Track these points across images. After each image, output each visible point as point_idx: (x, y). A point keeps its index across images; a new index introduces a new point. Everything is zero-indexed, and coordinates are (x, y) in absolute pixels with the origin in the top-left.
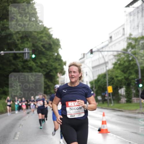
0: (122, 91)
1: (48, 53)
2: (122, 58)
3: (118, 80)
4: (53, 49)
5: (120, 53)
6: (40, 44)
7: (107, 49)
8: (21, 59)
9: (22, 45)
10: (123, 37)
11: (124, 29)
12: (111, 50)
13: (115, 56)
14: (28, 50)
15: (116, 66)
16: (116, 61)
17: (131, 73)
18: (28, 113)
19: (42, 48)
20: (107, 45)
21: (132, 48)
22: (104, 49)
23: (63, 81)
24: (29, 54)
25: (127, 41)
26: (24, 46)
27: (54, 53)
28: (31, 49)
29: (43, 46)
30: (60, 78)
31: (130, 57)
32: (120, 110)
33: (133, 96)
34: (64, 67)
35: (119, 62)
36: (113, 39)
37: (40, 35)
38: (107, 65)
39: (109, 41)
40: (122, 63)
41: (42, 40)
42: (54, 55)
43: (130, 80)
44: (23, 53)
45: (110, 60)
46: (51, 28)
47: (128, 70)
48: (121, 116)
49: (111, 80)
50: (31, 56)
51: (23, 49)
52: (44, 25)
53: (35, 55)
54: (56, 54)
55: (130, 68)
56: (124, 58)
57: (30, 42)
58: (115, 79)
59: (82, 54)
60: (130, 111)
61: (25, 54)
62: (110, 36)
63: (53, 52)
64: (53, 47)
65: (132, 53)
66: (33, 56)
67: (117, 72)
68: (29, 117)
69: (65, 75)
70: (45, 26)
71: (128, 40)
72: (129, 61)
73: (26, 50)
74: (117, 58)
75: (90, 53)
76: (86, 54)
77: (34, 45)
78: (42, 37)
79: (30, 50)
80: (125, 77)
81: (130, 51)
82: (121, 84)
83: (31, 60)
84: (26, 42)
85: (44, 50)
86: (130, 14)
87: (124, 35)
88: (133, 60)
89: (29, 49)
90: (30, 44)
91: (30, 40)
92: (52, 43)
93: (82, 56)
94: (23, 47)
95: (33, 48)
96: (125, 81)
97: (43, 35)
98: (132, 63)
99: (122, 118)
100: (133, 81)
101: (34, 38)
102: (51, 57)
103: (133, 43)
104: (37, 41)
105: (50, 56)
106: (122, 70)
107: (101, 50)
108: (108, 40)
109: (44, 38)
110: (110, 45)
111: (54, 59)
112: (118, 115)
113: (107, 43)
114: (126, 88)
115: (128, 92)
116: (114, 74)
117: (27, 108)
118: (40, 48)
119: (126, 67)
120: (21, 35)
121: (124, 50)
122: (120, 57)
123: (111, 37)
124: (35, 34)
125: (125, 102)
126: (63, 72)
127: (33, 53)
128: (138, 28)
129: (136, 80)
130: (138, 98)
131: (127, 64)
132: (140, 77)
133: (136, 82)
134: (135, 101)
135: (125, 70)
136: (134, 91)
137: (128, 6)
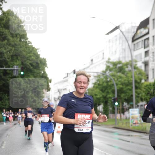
0: (100, 108)
1: (35, 70)
2: (101, 79)
3: (97, 98)
4: (39, 67)
5: (99, 74)
6: (28, 63)
7: (88, 70)
8: (10, 76)
9: (12, 63)
11: (103, 54)
12: (92, 71)
13: (95, 77)
14: (17, 67)
15: (96, 86)
16: (96, 81)
17: (108, 93)
18: (15, 124)
19: (30, 66)
20: (88, 67)
21: (110, 70)
23: (48, 97)
24: (18, 71)
25: (106, 64)
26: (14, 64)
27: (41, 71)
28: (20, 67)
29: (31, 64)
31: (108, 78)
32: (98, 124)
33: (110, 112)
34: (50, 84)
35: (98, 82)
36: (94, 61)
39: (91, 63)
40: (101, 83)
41: (31, 59)
42: (40, 73)
43: (108, 98)
44: (13, 70)
46: (39, 49)
47: (106, 89)
48: (99, 130)
50: (20, 72)
51: (12, 67)
53: (23, 72)
54: (43, 72)
55: (108, 88)
56: (103, 80)
57: (19, 60)
58: (94, 96)
60: (107, 126)
61: (14, 71)
62: (91, 59)
63: (40, 70)
64: (40, 65)
65: (110, 75)
66: (22, 73)
67: (96, 91)
68: (16, 127)
69: (50, 91)
70: (33, 46)
71: (107, 63)
72: (107, 82)
73: (15, 67)
74: (97, 79)
75: (73, 73)
76: (70, 74)
77: (22, 63)
78: (30, 56)
79: (19, 68)
80: (103, 96)
81: (108, 73)
82: (100, 102)
83: (19, 76)
84: (16, 60)
85: (32, 68)
86: (109, 41)
87: (103, 58)
88: (110, 81)
89: (18, 67)
90: (19, 62)
91: (19, 58)
92: (39, 62)
93: (66, 75)
94: (12, 64)
95: (22, 66)
96: (103, 99)
97: (31, 55)
98: (110, 83)
99: (99, 132)
100: (110, 99)
101: (23, 57)
102: (38, 75)
103: (111, 66)
104: (25, 59)
105: (37, 73)
106: (101, 89)
108: (89, 63)
109: (32, 57)
110: (91, 66)
111: (40, 76)
113: (88, 65)
114: (103, 105)
115: (106, 109)
116: (94, 92)
117: (14, 120)
118: (29, 66)
119: (104, 87)
120: (11, 54)
121: (103, 72)
122: (99, 77)
123: (92, 60)
124: (25, 53)
127: (22, 70)
128: (116, 54)
129: (113, 98)
130: (114, 115)
131: (105, 84)
132: (116, 96)
133: (113, 101)
134: (111, 117)
135: (104, 89)
136: (111, 109)
137: (108, 34)
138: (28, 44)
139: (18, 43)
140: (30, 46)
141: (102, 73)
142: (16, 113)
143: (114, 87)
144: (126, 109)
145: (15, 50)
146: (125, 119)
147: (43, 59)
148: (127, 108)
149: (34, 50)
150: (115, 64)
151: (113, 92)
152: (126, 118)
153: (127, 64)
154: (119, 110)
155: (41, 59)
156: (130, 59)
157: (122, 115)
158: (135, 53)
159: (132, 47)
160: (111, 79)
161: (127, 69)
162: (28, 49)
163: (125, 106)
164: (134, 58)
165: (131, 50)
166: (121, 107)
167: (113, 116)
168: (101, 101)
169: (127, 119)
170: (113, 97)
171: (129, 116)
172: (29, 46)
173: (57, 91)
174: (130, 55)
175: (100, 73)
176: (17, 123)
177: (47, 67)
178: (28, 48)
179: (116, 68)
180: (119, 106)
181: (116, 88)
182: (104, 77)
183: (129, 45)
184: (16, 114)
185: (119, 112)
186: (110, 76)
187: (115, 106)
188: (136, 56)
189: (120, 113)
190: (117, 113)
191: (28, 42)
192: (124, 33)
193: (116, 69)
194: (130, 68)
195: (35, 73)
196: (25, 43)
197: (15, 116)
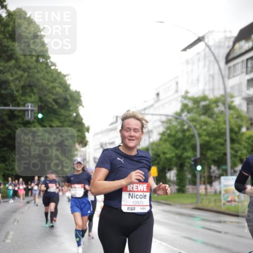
0: (172, 175)
1: (62, 111)
2: (173, 126)
3: (166, 159)
4: (69, 106)
5: (170, 118)
6: (50, 98)
7: (151, 111)
8: (20, 120)
9: (23, 98)
10: (176, 95)
11: (177, 83)
12: (158, 112)
13: (163, 122)
14: (31, 106)
15: (164, 137)
16: (164, 130)
17: (185, 149)
18: (28, 202)
19: (54, 104)
20: (152, 106)
21: (189, 112)
22: (147, 112)
23: (84, 156)
24: (32, 112)
25: (181, 101)
26: (26, 100)
27: (71, 113)
28: (37, 106)
29: (55, 101)
30: (80, 151)
31: (184, 125)
32: (168, 202)
33: (187, 183)
34: (87, 134)
35: (169, 132)
36: (161, 96)
37: (51, 85)
38: (151, 135)
39: (156, 99)
40: (173, 133)
41: (55, 92)
42: (71, 115)
43: (184, 159)
44: (25, 111)
45: (155, 128)
46: (68, 75)
47: (181, 144)
48: (169, 212)
49: (155, 157)
50: (36, 115)
51: (24, 105)
52: (57, 70)
53: (42, 113)
54: (75, 114)
55: (185, 142)
56: (176, 127)
57: (34, 94)
58: (162, 156)
59: (113, 117)
60: (182, 205)
61: (26, 113)
62: (156, 92)
63: (70, 111)
64: (70, 103)
65: (188, 119)
66: (40, 116)
67: (164, 146)
68: (29, 208)
69: (87, 146)
70: (59, 71)
71: (183, 99)
72: (184, 131)
73: (28, 106)
74: (166, 125)
76: (120, 117)
77: (41, 100)
78: (54, 88)
79: (35, 107)
80: (176, 154)
81: (185, 116)
82: (170, 165)
83: (36, 121)
84: (29, 94)
85: (56, 107)
86: (187, 62)
87: (177, 91)
88: (188, 130)
89: (33, 105)
90: (34, 98)
91: (35, 90)
92: (69, 97)
93: (115, 120)
94: (23, 101)
95: (40, 104)
96: (177, 160)
97: (56, 85)
98: (187, 134)
99: (170, 215)
100: (188, 160)
101: (42, 89)
102: (67, 119)
103: (190, 104)
104: (46, 93)
105: (66, 116)
106: (173, 143)
107: (143, 112)
108: (154, 99)
109: (58, 89)
110: (157, 105)
111: (70, 121)
112: (165, 211)
113: (152, 102)
114: (177, 170)
115: (181, 177)
116: (161, 149)
117: (27, 195)
118: (51, 104)
119: (179, 139)
120: (22, 83)
121: (177, 113)
122: (170, 124)
123: (158, 94)
124: (44, 82)
125: (176, 191)
126: (85, 142)
127: (40, 111)
128: (198, 83)
129: (193, 159)
130: (194, 187)
131: (180, 135)
132: (198, 155)
133: (193, 163)
134: (191, 190)
135: (178, 144)
136: (189, 176)
137: (185, 50)
138: (50, 67)
139: (32, 66)
140: (53, 69)
141: (174, 115)
142: (30, 183)
143: (195, 140)
144: (215, 177)
145: (28, 76)
146: (212, 193)
147: (76, 92)
148: (217, 176)
149: (61, 76)
150: (196, 101)
151: (194, 148)
152: (216, 192)
153: (216, 102)
154: (203, 179)
155: (72, 92)
156: (222, 92)
157: (208, 186)
158: (231, 82)
159: (225, 72)
160: (190, 127)
161: (216, 110)
162: (50, 75)
163: (214, 171)
164: (229, 90)
165: (223, 77)
166: (206, 174)
167: (192, 188)
168: (173, 163)
169: (217, 194)
170: (193, 157)
171: (221, 188)
172: (51, 69)
173: (99, 146)
174: (222, 86)
175: (172, 116)
176: (31, 200)
177: (83, 106)
178: (51, 73)
179: (198, 107)
180: (204, 173)
181: (198, 142)
182: (179, 123)
183: (220, 69)
184: (31, 185)
185: (202, 182)
186: (188, 121)
187: (196, 172)
188: (232, 88)
189: (204, 183)
190: (200, 183)
191: (50, 64)
192: (213, 49)
193: (199, 109)
194: (221, 107)
195: (62, 115)
196: (45, 66)
197: (27, 187)
